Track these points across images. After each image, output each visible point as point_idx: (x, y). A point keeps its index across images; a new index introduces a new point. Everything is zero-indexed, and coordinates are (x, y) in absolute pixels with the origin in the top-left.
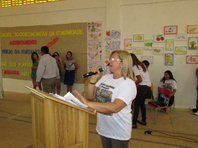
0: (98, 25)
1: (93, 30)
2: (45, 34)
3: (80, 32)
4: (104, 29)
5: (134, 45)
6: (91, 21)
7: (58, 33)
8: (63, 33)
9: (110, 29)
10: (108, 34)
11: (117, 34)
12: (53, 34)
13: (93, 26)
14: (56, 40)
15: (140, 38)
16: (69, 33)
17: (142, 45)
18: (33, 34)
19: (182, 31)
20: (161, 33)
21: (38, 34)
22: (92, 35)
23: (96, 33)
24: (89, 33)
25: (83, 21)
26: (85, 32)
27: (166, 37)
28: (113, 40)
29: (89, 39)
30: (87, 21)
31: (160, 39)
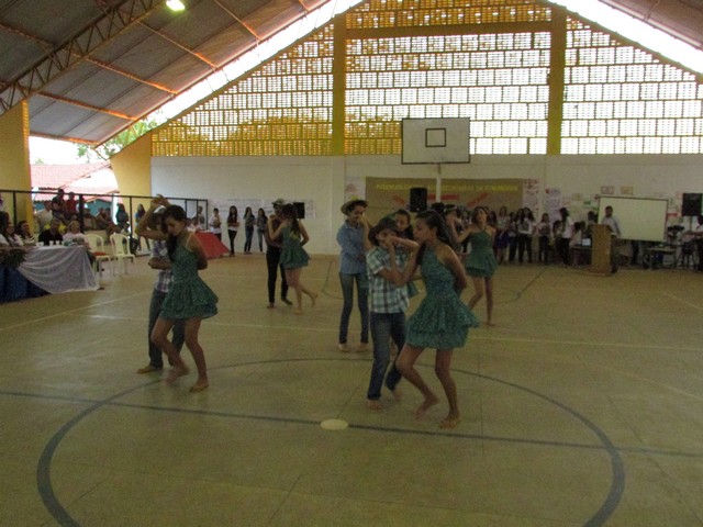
0: (536, 182)
1: (530, 187)
2: (471, 188)
3: (516, 188)
4: (543, 186)
5: (573, 203)
6: (528, 177)
7: (487, 188)
8: (493, 188)
9: (550, 186)
10: (547, 191)
11: (556, 192)
12: (481, 189)
13: (530, 183)
14: (484, 195)
15: (578, 197)
16: (501, 188)
18: (454, 188)
19: (617, 192)
20: (599, 193)
21: (462, 189)
22: (528, 192)
23: (533, 190)
24: (525, 190)
25: (519, 177)
26: (521, 189)
28: (553, 198)
29: (525, 195)
30: (523, 177)
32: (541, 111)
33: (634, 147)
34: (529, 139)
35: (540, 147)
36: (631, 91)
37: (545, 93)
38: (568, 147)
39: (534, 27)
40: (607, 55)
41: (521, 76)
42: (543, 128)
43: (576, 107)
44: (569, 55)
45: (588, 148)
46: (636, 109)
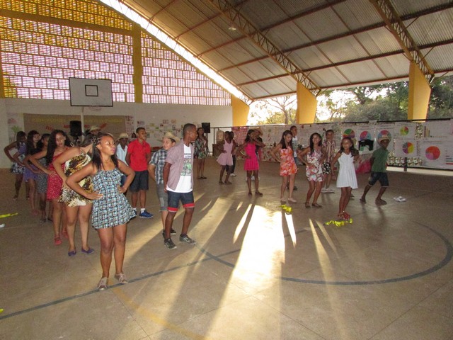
0: (132, 117)
1: (129, 120)
3: (121, 121)
4: (135, 120)
5: (151, 128)
6: (127, 115)
7: (105, 121)
8: (110, 121)
9: (139, 120)
10: (138, 123)
11: (143, 123)
12: (102, 121)
13: (129, 118)
14: (105, 125)
15: (153, 125)
16: (114, 121)
17: (154, 128)
19: (170, 123)
20: (162, 123)
22: (128, 123)
23: (131, 122)
24: (126, 122)
25: (122, 114)
26: (124, 121)
27: (164, 125)
29: (127, 125)
30: (125, 115)
31: (162, 125)
32: (130, 79)
33: (175, 101)
34: (126, 94)
35: (132, 98)
36: (172, 73)
37: (132, 70)
38: (146, 99)
39: (124, 32)
40: (161, 53)
41: (120, 59)
42: (133, 89)
43: (148, 79)
44: (143, 50)
45: (155, 100)
46: (174, 82)
